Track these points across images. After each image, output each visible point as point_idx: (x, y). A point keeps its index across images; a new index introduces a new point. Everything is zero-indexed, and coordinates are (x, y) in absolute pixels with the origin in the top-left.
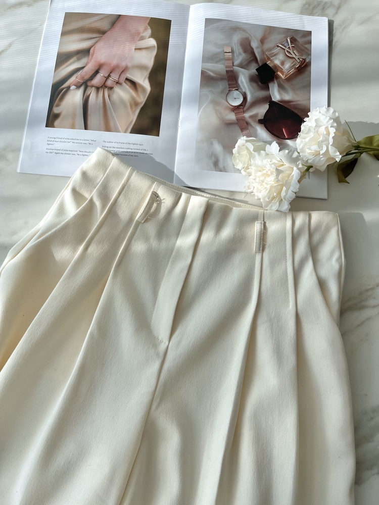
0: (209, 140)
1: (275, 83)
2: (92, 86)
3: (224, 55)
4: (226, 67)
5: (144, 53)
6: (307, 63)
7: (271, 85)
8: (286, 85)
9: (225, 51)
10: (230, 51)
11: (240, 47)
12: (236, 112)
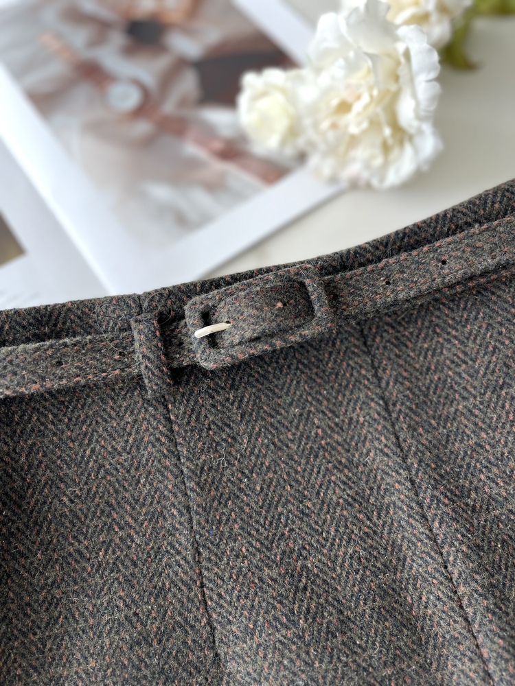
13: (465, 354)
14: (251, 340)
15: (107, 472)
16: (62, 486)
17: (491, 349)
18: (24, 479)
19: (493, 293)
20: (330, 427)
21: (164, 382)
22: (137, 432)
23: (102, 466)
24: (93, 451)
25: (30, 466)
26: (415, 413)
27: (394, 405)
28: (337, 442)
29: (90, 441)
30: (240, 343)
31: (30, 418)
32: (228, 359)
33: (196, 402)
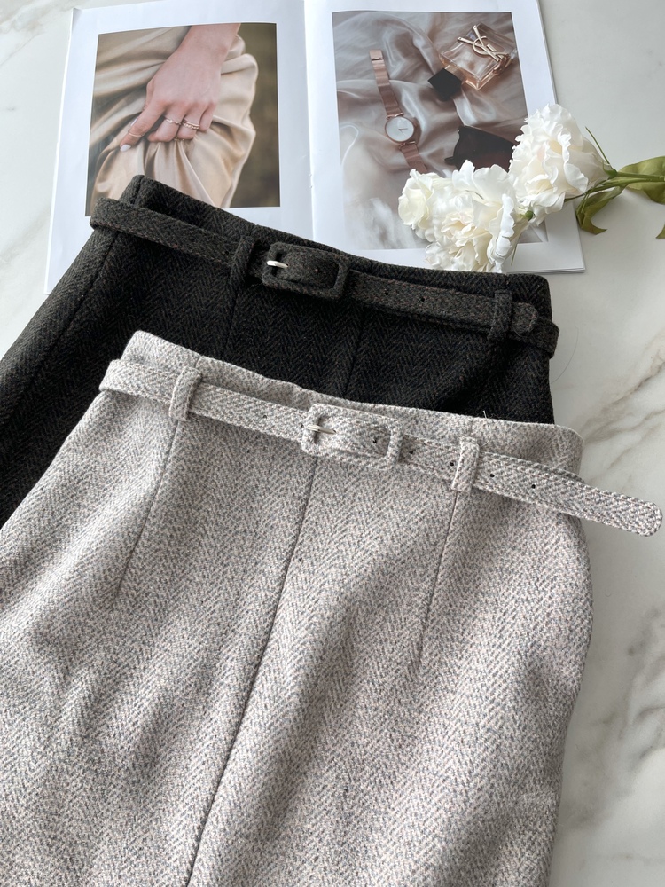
0: (367, 200)
1: (463, 98)
2: (157, 141)
3: (373, 64)
4: (378, 82)
5: (236, 78)
6: (512, 60)
7: (457, 102)
8: (483, 99)
9: (372, 58)
10: (381, 56)
11: (396, 50)
12: (404, 151)
13: (412, 358)
14: (292, 281)
15: (191, 311)
16: (165, 304)
17: (426, 363)
18: (149, 289)
19: (444, 333)
20: (318, 358)
21: (240, 279)
22: (216, 299)
23: (190, 307)
24: (190, 296)
25: (155, 284)
26: (366, 375)
27: (358, 364)
28: (317, 368)
29: (191, 289)
30: (286, 279)
31: (168, 259)
32: (276, 285)
33: (253, 301)
